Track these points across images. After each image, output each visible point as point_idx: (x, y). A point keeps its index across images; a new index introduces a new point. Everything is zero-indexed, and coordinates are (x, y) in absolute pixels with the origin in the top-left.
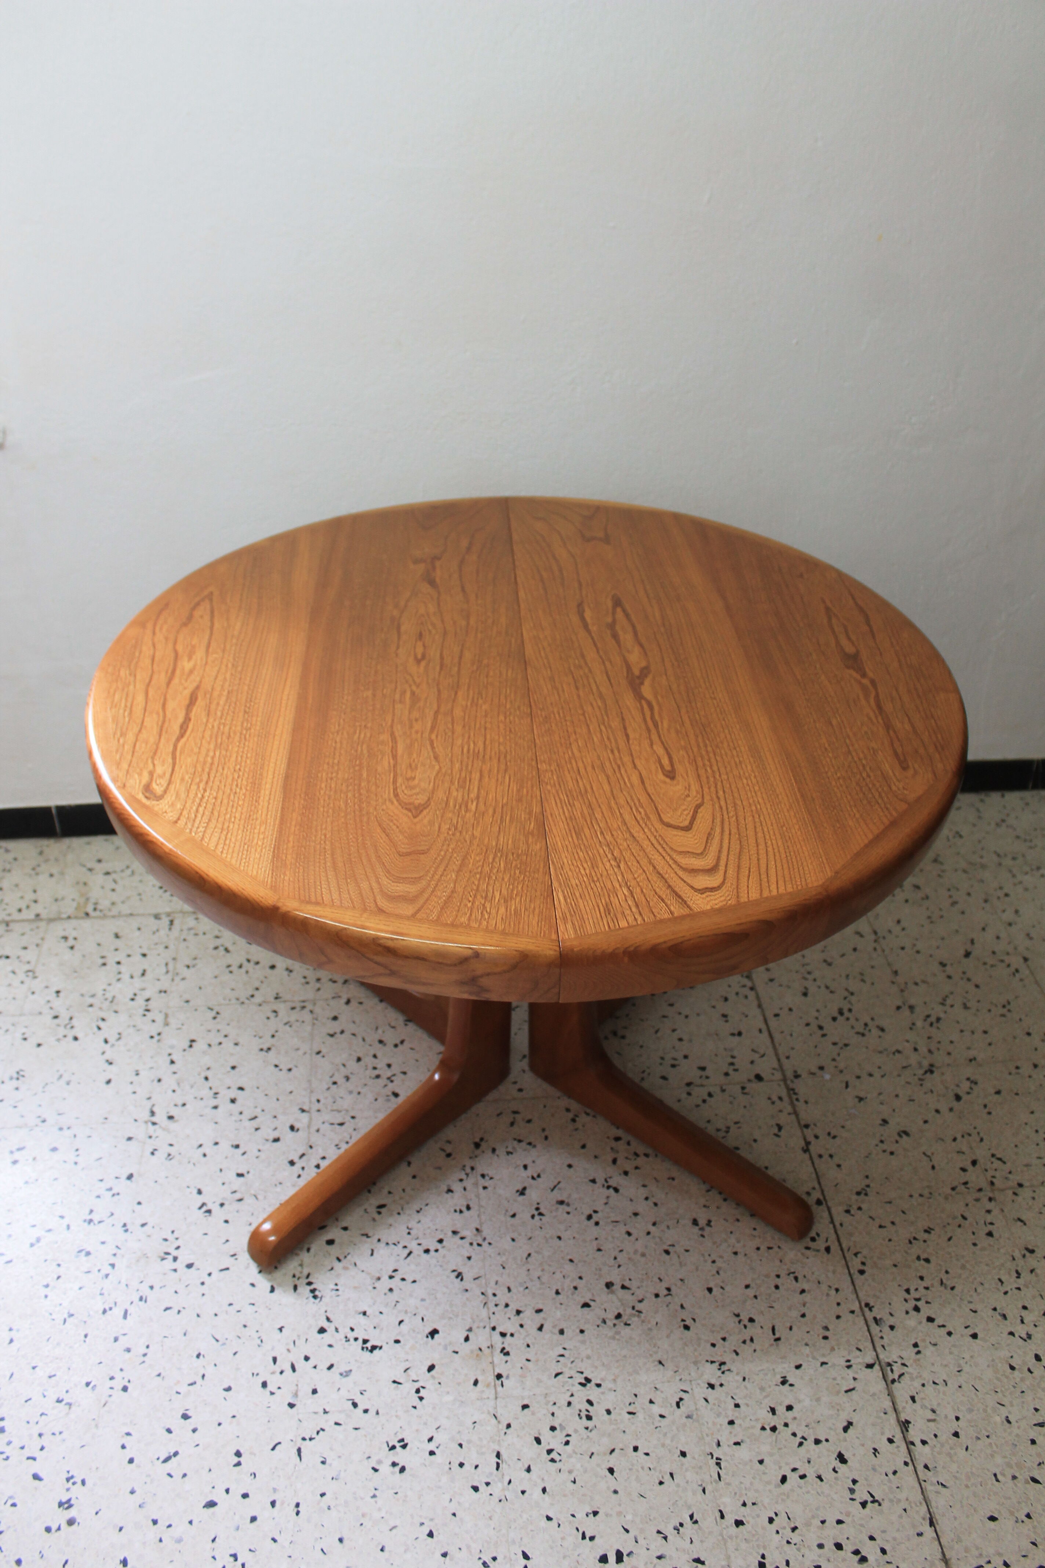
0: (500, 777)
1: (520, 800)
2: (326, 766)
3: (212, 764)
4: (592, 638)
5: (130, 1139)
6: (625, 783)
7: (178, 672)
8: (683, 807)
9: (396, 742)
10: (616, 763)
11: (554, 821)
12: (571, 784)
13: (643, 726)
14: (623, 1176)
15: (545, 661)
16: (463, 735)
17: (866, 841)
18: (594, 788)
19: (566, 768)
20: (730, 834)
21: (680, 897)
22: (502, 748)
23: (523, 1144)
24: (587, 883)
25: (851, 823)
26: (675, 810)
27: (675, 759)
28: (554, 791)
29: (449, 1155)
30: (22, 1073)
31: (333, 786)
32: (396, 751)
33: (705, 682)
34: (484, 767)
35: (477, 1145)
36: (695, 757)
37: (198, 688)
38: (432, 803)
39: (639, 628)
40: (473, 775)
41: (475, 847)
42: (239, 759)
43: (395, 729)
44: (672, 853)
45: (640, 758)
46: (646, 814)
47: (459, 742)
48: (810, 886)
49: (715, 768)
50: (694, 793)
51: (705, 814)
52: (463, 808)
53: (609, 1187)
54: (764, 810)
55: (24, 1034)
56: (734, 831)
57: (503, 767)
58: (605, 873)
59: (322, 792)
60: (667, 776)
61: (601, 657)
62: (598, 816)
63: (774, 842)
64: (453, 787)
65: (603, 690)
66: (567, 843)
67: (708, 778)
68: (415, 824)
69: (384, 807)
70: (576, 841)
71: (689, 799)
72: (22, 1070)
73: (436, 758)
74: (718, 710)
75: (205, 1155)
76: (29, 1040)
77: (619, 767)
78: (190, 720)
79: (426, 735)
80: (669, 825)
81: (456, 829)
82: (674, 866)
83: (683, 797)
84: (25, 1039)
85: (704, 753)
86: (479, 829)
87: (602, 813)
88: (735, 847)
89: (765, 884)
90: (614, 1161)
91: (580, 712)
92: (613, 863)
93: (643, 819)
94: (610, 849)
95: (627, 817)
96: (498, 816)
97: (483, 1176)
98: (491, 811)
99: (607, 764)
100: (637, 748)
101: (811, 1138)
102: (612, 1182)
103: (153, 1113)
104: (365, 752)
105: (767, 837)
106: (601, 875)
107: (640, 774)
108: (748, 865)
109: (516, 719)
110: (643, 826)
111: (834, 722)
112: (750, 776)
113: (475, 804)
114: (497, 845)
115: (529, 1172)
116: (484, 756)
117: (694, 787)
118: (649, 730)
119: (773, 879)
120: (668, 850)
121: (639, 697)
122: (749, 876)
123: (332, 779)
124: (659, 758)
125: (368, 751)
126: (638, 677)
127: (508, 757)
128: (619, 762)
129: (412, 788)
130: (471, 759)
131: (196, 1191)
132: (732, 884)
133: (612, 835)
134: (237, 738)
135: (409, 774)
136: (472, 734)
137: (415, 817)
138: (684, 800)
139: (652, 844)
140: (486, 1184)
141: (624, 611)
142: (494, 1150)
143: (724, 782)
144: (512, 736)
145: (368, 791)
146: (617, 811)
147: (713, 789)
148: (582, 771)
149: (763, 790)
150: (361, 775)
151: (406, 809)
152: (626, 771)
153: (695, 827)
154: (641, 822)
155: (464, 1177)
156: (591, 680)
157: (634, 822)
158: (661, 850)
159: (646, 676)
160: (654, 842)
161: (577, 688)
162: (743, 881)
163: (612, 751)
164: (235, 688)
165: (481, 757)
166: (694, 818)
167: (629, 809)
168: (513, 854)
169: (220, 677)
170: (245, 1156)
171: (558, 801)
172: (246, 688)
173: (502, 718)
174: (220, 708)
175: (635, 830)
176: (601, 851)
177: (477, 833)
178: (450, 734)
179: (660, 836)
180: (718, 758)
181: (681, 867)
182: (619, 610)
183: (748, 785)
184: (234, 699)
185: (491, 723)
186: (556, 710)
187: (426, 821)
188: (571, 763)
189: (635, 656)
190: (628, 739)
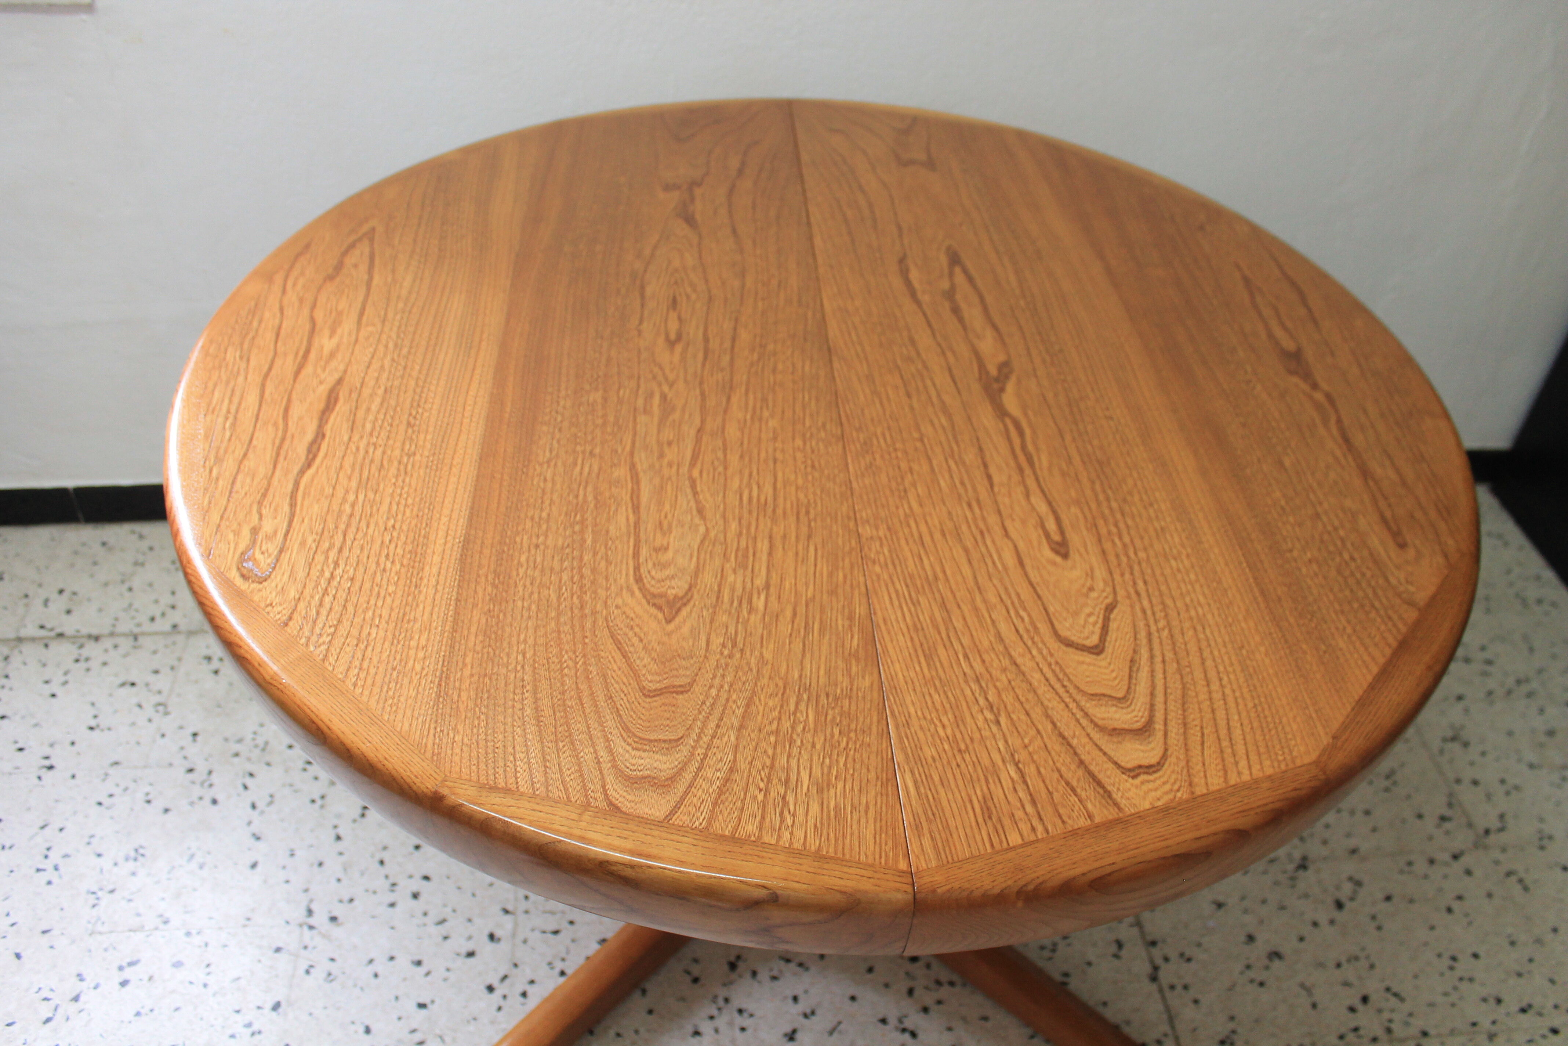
0: (800, 547)
1: (833, 592)
2: (529, 524)
3: (351, 515)
4: (925, 314)
5: (278, 950)
6: (994, 563)
7: (313, 355)
8: (1087, 610)
9: (638, 483)
10: (977, 526)
11: (889, 633)
12: (910, 563)
13: (1012, 463)
14: (922, 1014)
15: (859, 349)
16: (741, 472)
17: (1370, 678)
18: (948, 572)
19: (901, 534)
20: (1164, 661)
21: (1099, 783)
22: (801, 496)
23: (792, 966)
24: (950, 754)
25: (1342, 644)
26: (1076, 614)
27: (1066, 522)
28: (886, 576)
29: (696, 980)
30: (141, 851)
31: (539, 559)
32: (638, 497)
33: (1093, 390)
34: (775, 529)
35: (733, 966)
36: (1094, 518)
37: (340, 381)
38: (696, 596)
39: (989, 299)
40: (759, 545)
41: (765, 681)
42: (394, 507)
43: (636, 459)
44: (1078, 697)
45: (1013, 520)
46: (1032, 623)
47: (735, 484)
48: (1299, 762)
49: (1127, 539)
50: (1101, 584)
51: (1120, 621)
52: (745, 605)
53: (904, 1030)
54: (1209, 617)
55: (147, 794)
56: (1169, 655)
57: (804, 529)
58: (977, 736)
59: (522, 571)
60: (1057, 552)
61: (939, 344)
62: (958, 624)
63: (1232, 677)
64: (727, 566)
65: (947, 398)
66: (912, 674)
67: (1117, 556)
68: (669, 635)
69: (619, 601)
70: (926, 671)
71: (1094, 595)
72: (142, 847)
73: (701, 511)
74: (1118, 437)
75: (376, 975)
76: (154, 803)
77: (982, 533)
78: (324, 436)
79: (685, 470)
80: (1069, 644)
81: (734, 645)
82: (1084, 722)
83: (1085, 590)
84: (149, 802)
85: (1107, 512)
86: (771, 646)
87: (964, 619)
88: (1175, 686)
89: (1230, 760)
90: (911, 992)
91: (916, 435)
92: (989, 716)
93: (1028, 631)
94: (981, 688)
95: (1003, 627)
96: (800, 622)
97: (740, 1011)
98: (789, 613)
99: (964, 528)
100: (1007, 500)
101: (1159, 961)
102: (908, 1024)
103: (310, 912)
104: (590, 498)
105: (1221, 668)
106: (972, 740)
107: (1015, 547)
108: (1197, 722)
109: (821, 445)
110: (1029, 643)
111: (1287, 462)
112: (1179, 553)
113: (763, 597)
114: (800, 676)
115: (801, 1007)
116: (774, 510)
117: (1100, 573)
118: (1021, 470)
119: (1240, 749)
120: (1072, 690)
121: (1001, 413)
122: (1203, 743)
123: (537, 546)
124: (1040, 518)
125: (596, 498)
126: (997, 380)
127: (812, 512)
128: (982, 526)
129: (664, 566)
130: (755, 514)
131: (362, 1029)
132: (1178, 758)
133: (983, 661)
134: (393, 471)
135: (659, 541)
136: (755, 472)
137: (669, 621)
138: (1087, 596)
139: (1047, 680)
140: (745, 1024)
141: (965, 271)
142: (754, 974)
143: (1144, 565)
144: (817, 475)
145: (594, 571)
146: (986, 615)
147: (1127, 576)
148: (927, 539)
149: (1202, 581)
150: (584, 540)
151: (654, 605)
152: (993, 541)
153: (1109, 649)
154: (1025, 636)
155: (714, 1012)
156: (929, 383)
157: (1014, 637)
158: (1061, 691)
159: (1007, 377)
160: (1049, 675)
161: (909, 396)
162: (1196, 750)
163: (970, 505)
164: (397, 383)
165: (770, 510)
166: (1105, 630)
167: (1004, 611)
168: (827, 695)
169: (376, 365)
170: (429, 978)
171: (894, 596)
172: (413, 383)
173: (799, 442)
174: (371, 417)
175: (1017, 651)
176: (968, 692)
177: (768, 655)
178: (721, 469)
179: (1057, 663)
180: (1130, 522)
181: (1096, 725)
182: (958, 270)
183: (1179, 570)
184: (393, 403)
185: (783, 451)
186: (879, 431)
187: (686, 630)
188: (909, 526)
189: (987, 345)
190: (992, 485)
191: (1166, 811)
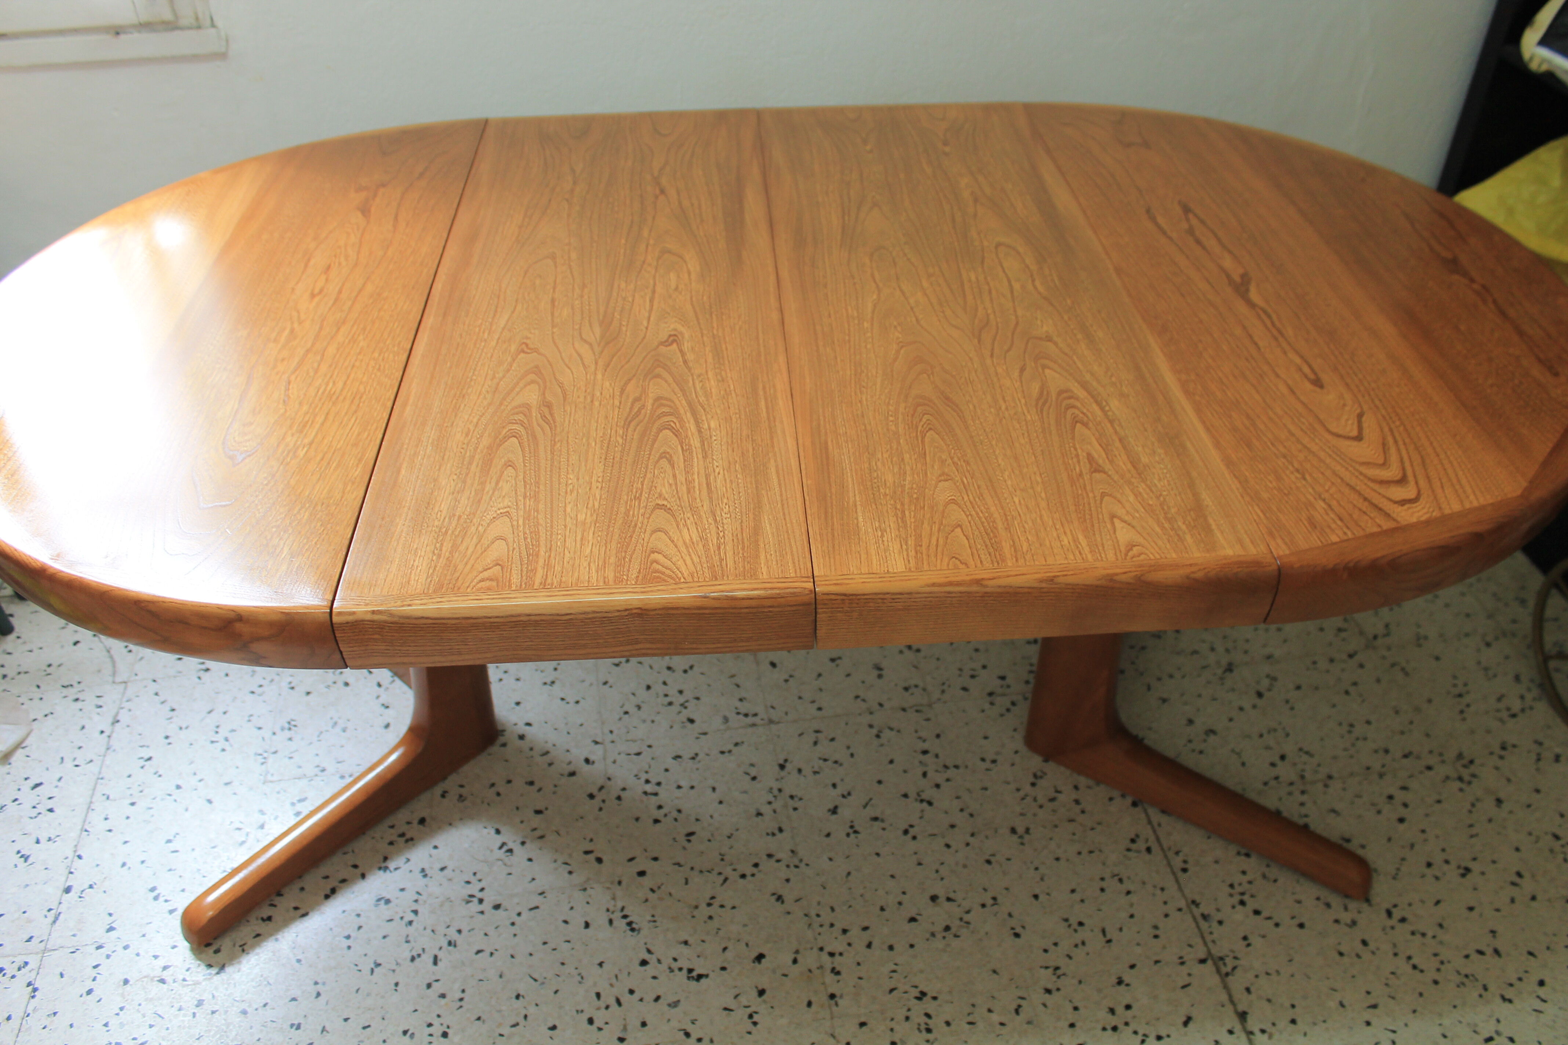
4: (1177, 245)
6: (1273, 391)
8: (1345, 417)
10: (1255, 371)
12: (1217, 394)
13: (1269, 335)
15: (1137, 267)
18: (1245, 398)
19: (1205, 378)
20: (1405, 444)
21: (1380, 509)
24: (1278, 497)
25: (1523, 431)
26: (1337, 419)
27: (1316, 368)
28: (1204, 402)
33: (1312, 288)
36: (1334, 365)
39: (1219, 233)
44: (1354, 464)
45: (1279, 367)
46: (1309, 424)
48: (1509, 496)
49: (1360, 376)
50: (1350, 403)
51: (1369, 422)
54: (1429, 418)
56: (1407, 440)
58: (1294, 487)
60: (1315, 385)
61: (1194, 265)
62: (1261, 426)
63: (1453, 452)
65: (1211, 298)
66: (1240, 455)
67: (1357, 386)
70: (1248, 453)
71: (1347, 408)
74: (1337, 316)
77: (1262, 377)
80: (1338, 436)
82: (1360, 477)
83: (1340, 406)
85: (1342, 361)
87: (1264, 423)
88: (1416, 458)
89: (1462, 495)
91: (1196, 319)
92: (1297, 475)
93: (1309, 429)
94: (1287, 460)
95: (1292, 428)
99: (1247, 372)
100: (1271, 356)
105: (1444, 447)
106: (1291, 489)
107: (1286, 382)
108: (1436, 476)
110: (1312, 436)
111: (1462, 328)
112: (1399, 383)
117: (1348, 396)
118: (1276, 339)
119: (1468, 489)
120: (1349, 461)
121: (1251, 304)
122: (1442, 487)
124: (1297, 365)
126: (1242, 285)
128: (1259, 371)
132: (1428, 495)
133: (1284, 446)
138: (1342, 409)
139: (1329, 455)
141: (1196, 216)
143: (1376, 391)
147: (1367, 397)
148: (1224, 380)
149: (1419, 398)
152: (1269, 380)
153: (1365, 436)
154: (1307, 432)
156: (1194, 288)
157: (1300, 432)
158: (1340, 461)
159: (1248, 283)
160: (1331, 453)
161: (1183, 296)
162: (1439, 491)
163: (1248, 361)
166: (1360, 428)
167: (1290, 419)
171: (1213, 413)
175: (1305, 440)
176: (1279, 463)
179: (1334, 446)
180: (1360, 366)
181: (1368, 479)
182: (1191, 216)
183: (1401, 393)
186: (1168, 318)
188: (1209, 372)
189: (1228, 263)
190: (1259, 348)
191: (1428, 523)
